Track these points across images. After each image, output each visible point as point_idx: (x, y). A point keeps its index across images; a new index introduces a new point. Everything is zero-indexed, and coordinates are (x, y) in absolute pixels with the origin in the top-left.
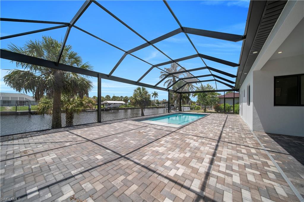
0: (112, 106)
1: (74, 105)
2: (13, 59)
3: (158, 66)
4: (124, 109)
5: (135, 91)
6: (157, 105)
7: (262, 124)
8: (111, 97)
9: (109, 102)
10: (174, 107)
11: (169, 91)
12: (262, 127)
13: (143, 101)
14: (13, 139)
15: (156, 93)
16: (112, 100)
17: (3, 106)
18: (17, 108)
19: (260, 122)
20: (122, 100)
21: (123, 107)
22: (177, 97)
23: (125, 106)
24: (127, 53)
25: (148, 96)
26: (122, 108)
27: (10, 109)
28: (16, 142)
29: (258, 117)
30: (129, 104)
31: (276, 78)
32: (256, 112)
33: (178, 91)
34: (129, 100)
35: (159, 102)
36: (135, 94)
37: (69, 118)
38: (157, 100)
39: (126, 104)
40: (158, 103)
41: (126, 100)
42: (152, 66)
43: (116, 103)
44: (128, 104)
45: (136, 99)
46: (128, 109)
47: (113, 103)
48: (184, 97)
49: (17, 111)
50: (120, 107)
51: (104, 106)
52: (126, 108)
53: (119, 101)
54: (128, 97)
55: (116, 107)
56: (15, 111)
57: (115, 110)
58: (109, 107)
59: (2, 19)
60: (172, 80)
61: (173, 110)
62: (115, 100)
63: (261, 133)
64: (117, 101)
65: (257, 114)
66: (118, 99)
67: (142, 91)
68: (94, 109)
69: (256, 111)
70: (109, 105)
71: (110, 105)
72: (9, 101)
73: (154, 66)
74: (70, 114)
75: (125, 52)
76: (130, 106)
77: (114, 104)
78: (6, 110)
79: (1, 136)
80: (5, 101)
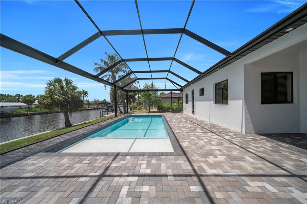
4: (27, 115)
5: (50, 84)
6: (87, 106)
7: (253, 125)
10: (112, 108)
11: (115, 87)
12: (253, 128)
13: (68, 102)
15: (85, 92)
20: (20, 100)
21: (23, 112)
22: (122, 95)
23: (27, 110)
25: (78, 93)
26: (21, 114)
29: (249, 117)
30: (36, 107)
32: (248, 112)
34: (37, 101)
35: (90, 102)
36: (51, 90)
38: (87, 101)
39: (29, 107)
40: (89, 104)
41: (29, 100)
44: (33, 106)
45: (52, 99)
46: (34, 114)
48: (130, 96)
50: (15, 113)
52: (29, 113)
53: (10, 102)
54: (34, 96)
60: (111, 76)
61: (111, 111)
64: (7, 102)
65: (248, 114)
66: (9, 99)
67: (65, 85)
69: (247, 110)
76: (38, 109)
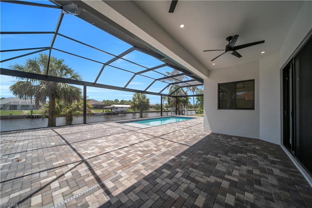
0: (119, 110)
1: (71, 109)
2: (14, 75)
3: (140, 73)
4: (132, 113)
6: (166, 109)
8: (120, 101)
9: (116, 106)
11: (161, 95)
13: (141, 105)
14: (9, 134)
16: (120, 104)
17: (21, 110)
18: (33, 112)
19: (208, 124)
24: (105, 64)
26: (130, 112)
27: (27, 112)
28: (10, 135)
31: (219, 85)
33: (172, 95)
37: (68, 121)
40: (167, 107)
42: (134, 74)
43: (123, 107)
45: (134, 103)
47: (120, 107)
49: (33, 115)
50: (128, 111)
51: (111, 110)
52: (134, 111)
53: (126, 104)
55: (123, 111)
56: (31, 114)
57: (122, 113)
58: (116, 111)
59: (1, 51)
62: (122, 104)
63: (206, 133)
68: (102, 113)
70: (116, 109)
71: (118, 108)
72: (27, 105)
73: (136, 74)
74: (70, 117)
75: (103, 64)
77: (122, 107)
78: (24, 113)
79: (1, 132)
80: (23, 105)
